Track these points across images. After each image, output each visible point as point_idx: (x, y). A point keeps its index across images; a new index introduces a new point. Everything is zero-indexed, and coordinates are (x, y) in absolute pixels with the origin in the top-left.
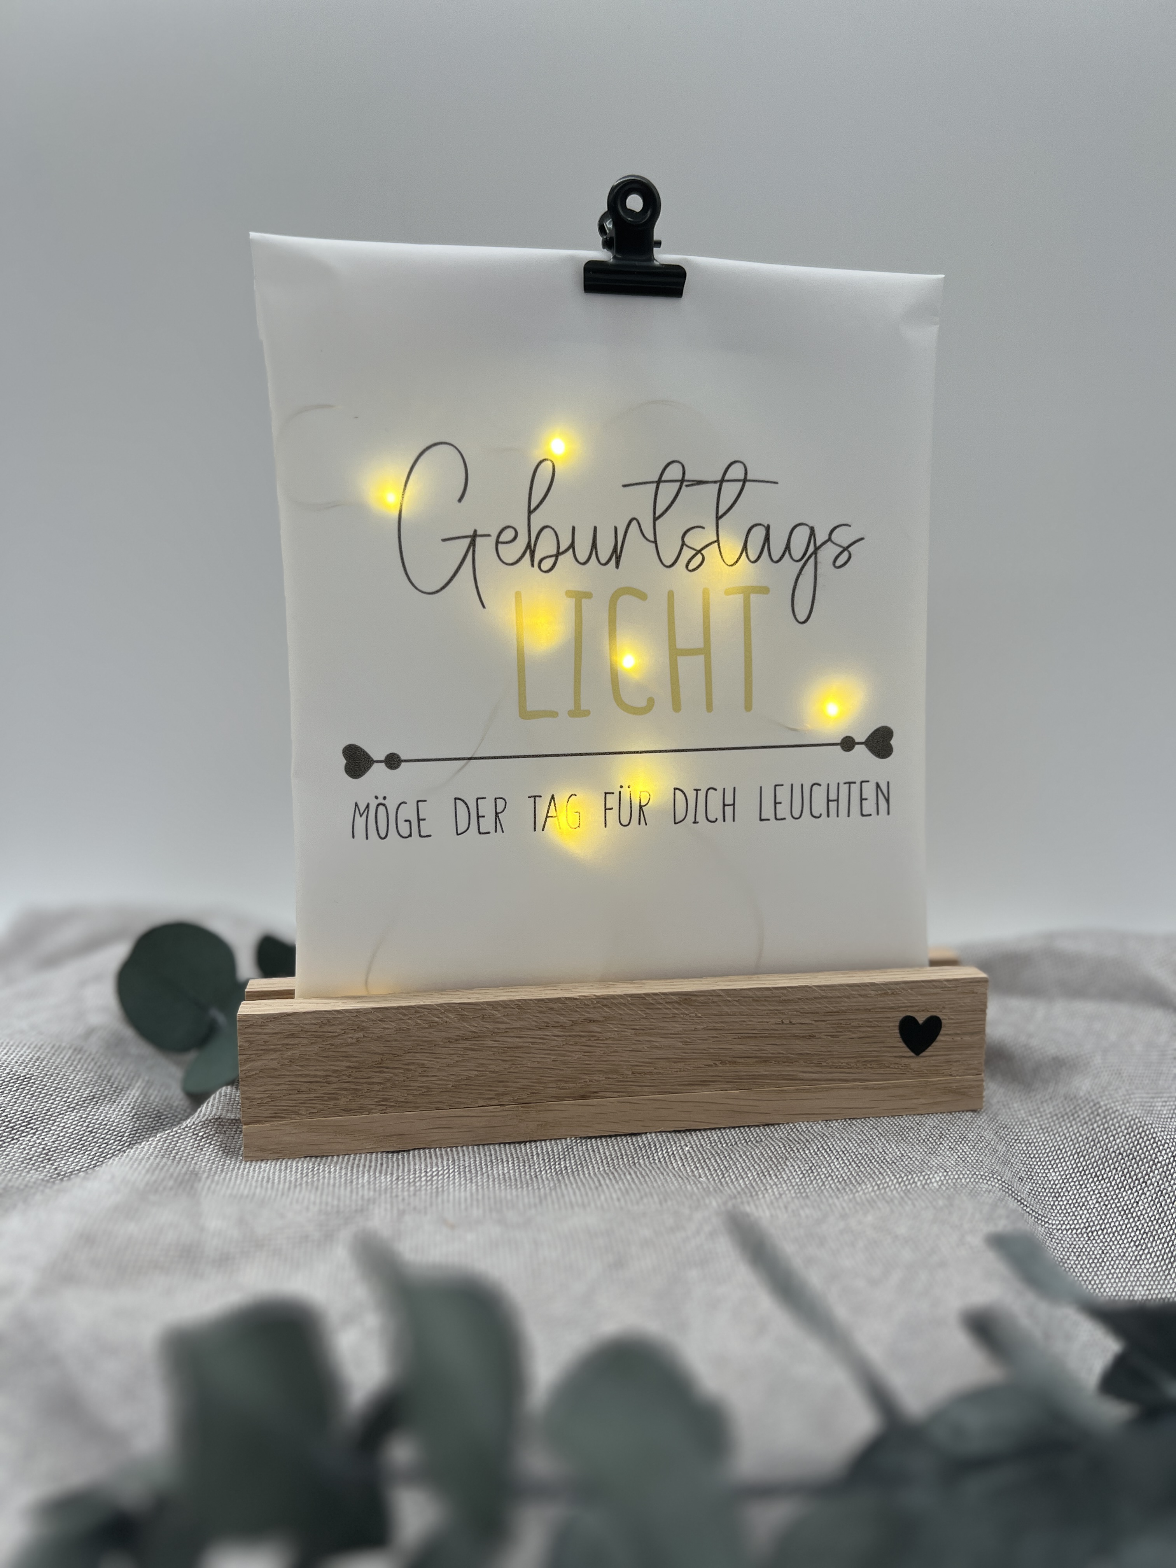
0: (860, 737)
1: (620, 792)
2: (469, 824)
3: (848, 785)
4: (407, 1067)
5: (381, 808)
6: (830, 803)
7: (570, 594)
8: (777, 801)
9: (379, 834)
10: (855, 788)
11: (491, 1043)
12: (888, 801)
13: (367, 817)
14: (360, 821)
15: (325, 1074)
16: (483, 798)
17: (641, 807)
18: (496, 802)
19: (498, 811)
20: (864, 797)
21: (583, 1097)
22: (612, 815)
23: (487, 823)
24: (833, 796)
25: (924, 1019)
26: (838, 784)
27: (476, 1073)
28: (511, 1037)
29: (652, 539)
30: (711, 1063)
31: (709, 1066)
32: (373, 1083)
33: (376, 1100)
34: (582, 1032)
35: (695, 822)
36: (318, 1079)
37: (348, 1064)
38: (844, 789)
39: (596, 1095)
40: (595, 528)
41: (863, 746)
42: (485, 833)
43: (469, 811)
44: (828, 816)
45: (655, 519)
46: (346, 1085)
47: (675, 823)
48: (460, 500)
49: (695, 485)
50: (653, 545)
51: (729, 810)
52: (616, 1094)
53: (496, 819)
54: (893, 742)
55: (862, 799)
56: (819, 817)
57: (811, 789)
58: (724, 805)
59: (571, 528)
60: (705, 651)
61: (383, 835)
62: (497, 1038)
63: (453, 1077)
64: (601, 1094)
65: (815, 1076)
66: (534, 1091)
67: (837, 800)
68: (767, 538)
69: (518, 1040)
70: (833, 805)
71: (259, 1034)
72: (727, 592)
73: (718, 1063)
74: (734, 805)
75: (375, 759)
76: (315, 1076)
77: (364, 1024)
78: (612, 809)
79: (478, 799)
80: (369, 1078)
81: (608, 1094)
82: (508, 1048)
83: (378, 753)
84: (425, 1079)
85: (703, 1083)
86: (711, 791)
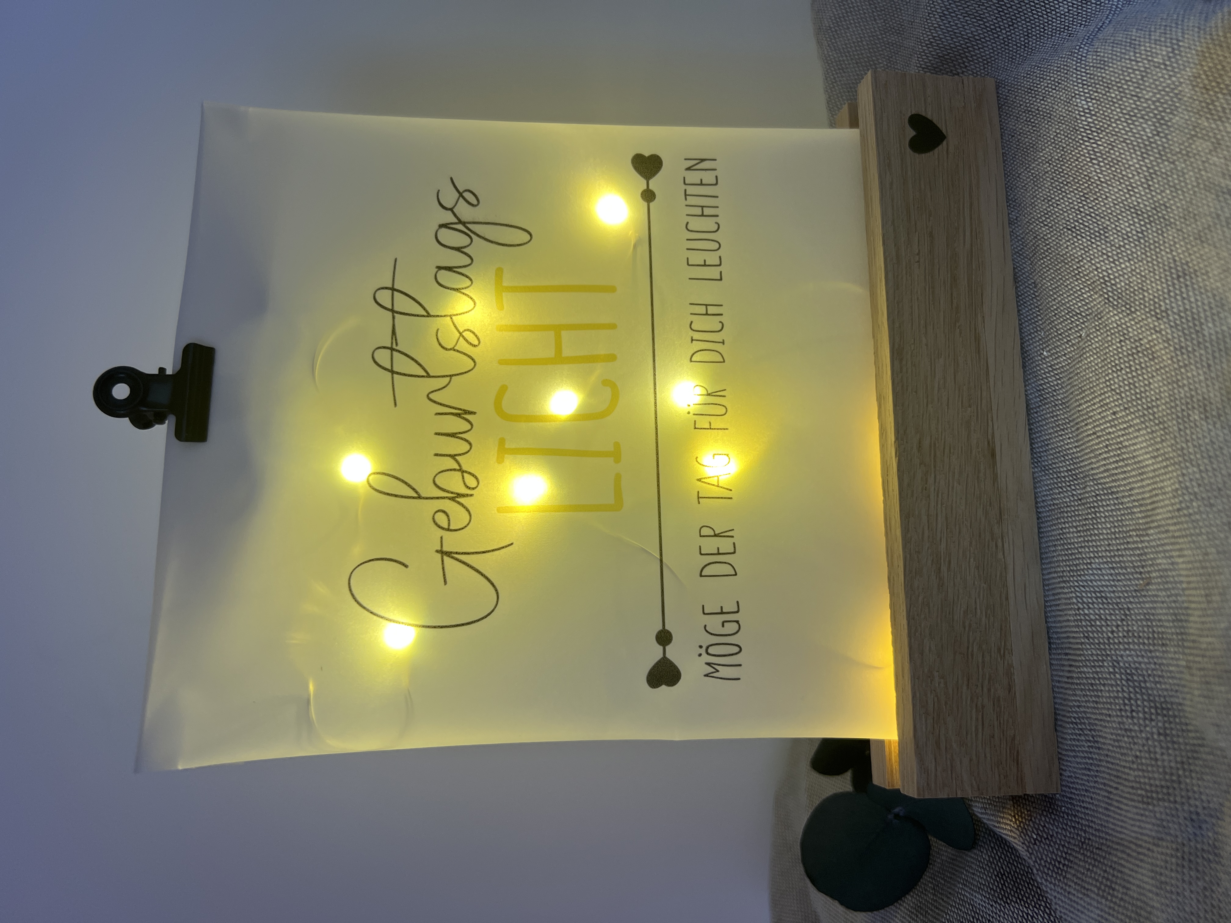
0: (642, 184)
1: (694, 414)
2: (725, 563)
3: (688, 197)
4: (967, 629)
5: (711, 650)
6: (705, 214)
7: (500, 460)
8: (703, 264)
9: (736, 654)
10: (691, 190)
11: (943, 545)
12: (703, 160)
13: (719, 665)
14: (724, 672)
15: (974, 710)
16: (700, 549)
17: (709, 395)
18: (704, 536)
19: (713, 534)
20: (699, 182)
21: (993, 455)
22: (717, 422)
23: (725, 545)
24: (698, 211)
25: (912, 130)
26: (686, 206)
27: (972, 560)
28: (937, 524)
29: (448, 379)
30: (958, 331)
31: (961, 333)
32: (983, 662)
33: (999, 660)
34: (930, 455)
35: (723, 343)
36: (980, 717)
37: (965, 688)
38: (691, 200)
39: (991, 442)
40: (436, 434)
41: (651, 182)
42: (735, 547)
43: (713, 563)
44: (717, 216)
45: (429, 376)
46: (985, 689)
47: (724, 362)
48: (406, 566)
49: (396, 337)
50: (453, 378)
51: (711, 310)
52: (990, 423)
53: (721, 536)
54: (647, 154)
55: (702, 184)
56: (719, 225)
57: (691, 231)
58: (707, 314)
59: (436, 457)
60: (558, 329)
61: (737, 649)
62: (938, 538)
63: (976, 583)
64: (990, 437)
65: (968, 234)
66: (988, 504)
67: (702, 207)
68: (449, 269)
69: (939, 518)
70: (707, 211)
71: (936, 776)
72: (501, 308)
73: (958, 325)
74: (706, 305)
75: (662, 656)
76: (977, 719)
77: (926, 670)
78: (710, 423)
79: (701, 554)
80: (978, 667)
81: (990, 431)
82: (947, 528)
83: (655, 653)
84: (979, 611)
85: (977, 339)
86: (692, 327)
